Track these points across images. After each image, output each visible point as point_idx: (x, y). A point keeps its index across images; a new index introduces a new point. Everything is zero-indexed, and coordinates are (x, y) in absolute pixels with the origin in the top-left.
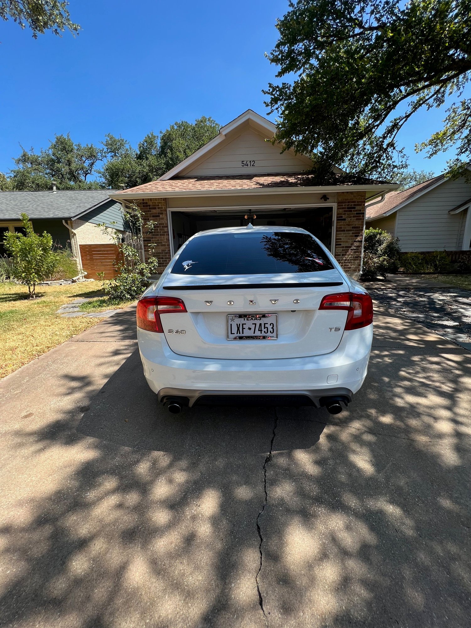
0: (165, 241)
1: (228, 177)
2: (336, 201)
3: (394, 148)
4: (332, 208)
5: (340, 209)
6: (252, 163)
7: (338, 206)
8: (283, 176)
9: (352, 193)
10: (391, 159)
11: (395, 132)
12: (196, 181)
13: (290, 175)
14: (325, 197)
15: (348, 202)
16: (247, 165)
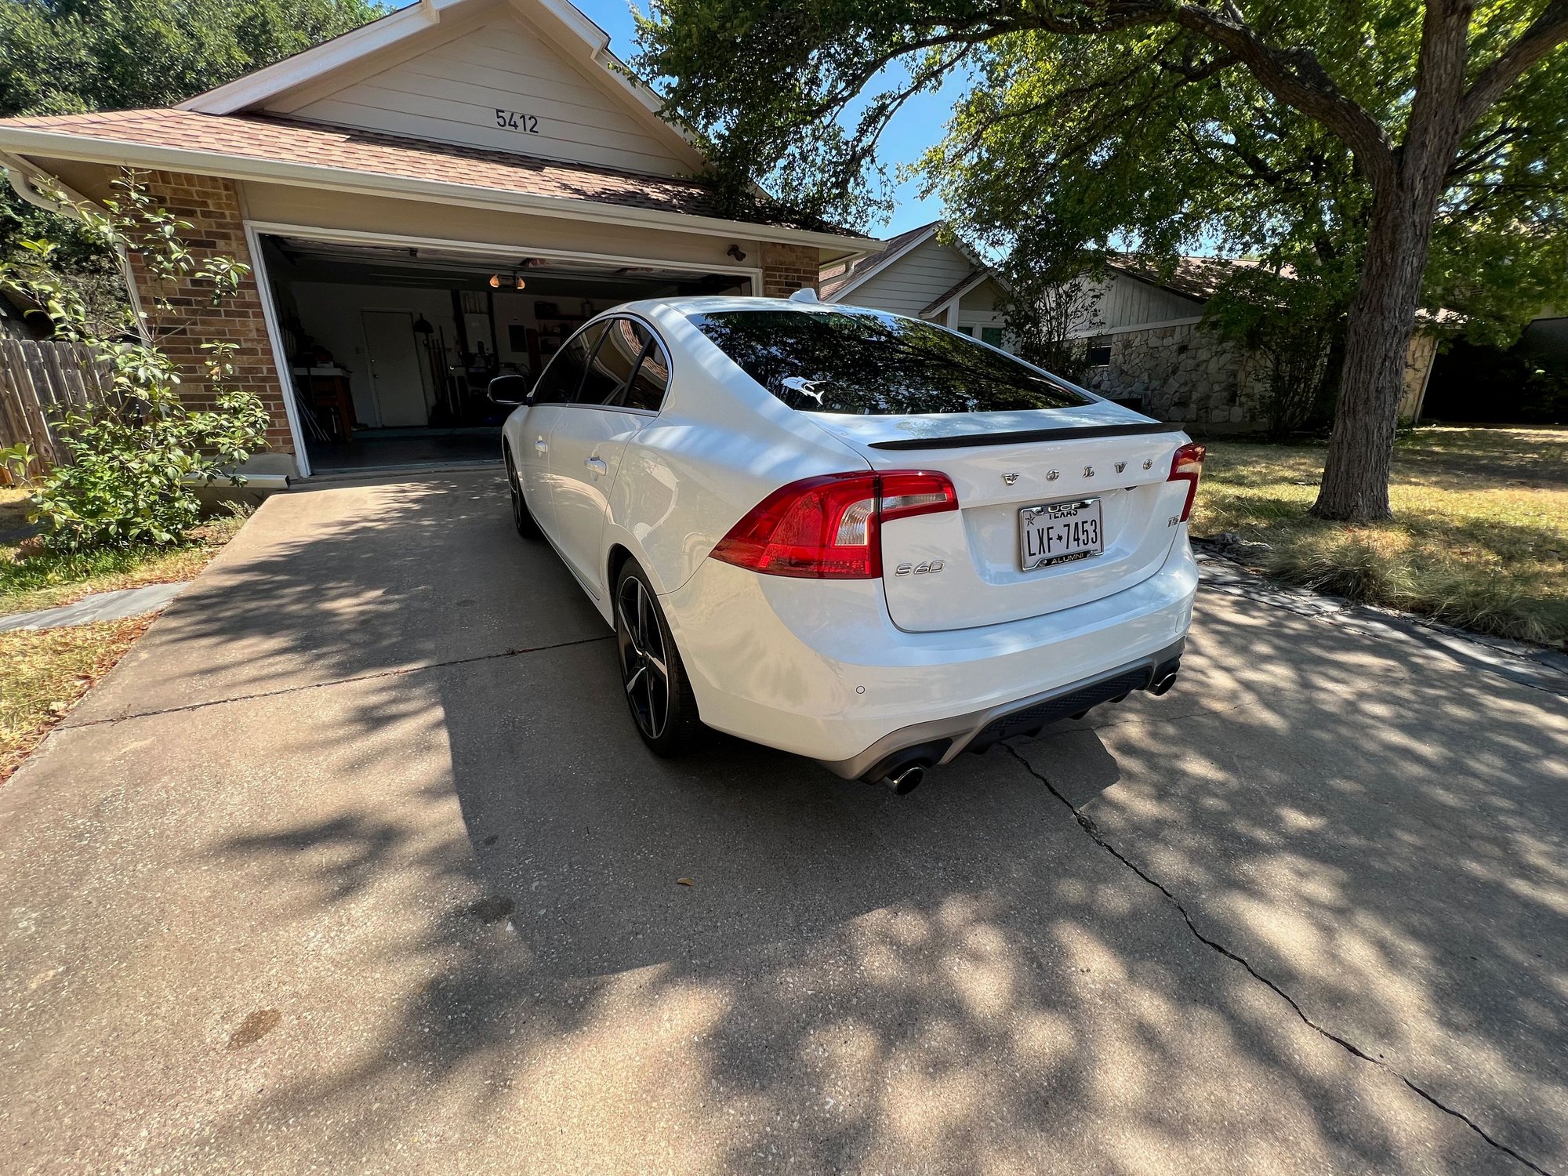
0: (254, 335)
1: (461, 151)
2: (759, 264)
3: (873, 161)
4: (749, 279)
5: (771, 283)
6: (530, 124)
7: (765, 276)
8: (626, 178)
9: (791, 248)
10: (864, 185)
11: (881, 123)
12: (348, 140)
13: (646, 179)
14: (735, 251)
15: (787, 270)
16: (515, 126)
